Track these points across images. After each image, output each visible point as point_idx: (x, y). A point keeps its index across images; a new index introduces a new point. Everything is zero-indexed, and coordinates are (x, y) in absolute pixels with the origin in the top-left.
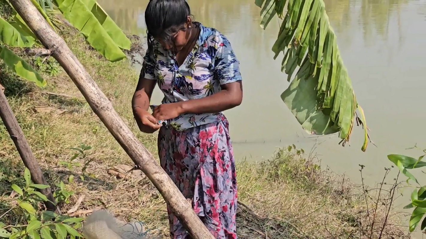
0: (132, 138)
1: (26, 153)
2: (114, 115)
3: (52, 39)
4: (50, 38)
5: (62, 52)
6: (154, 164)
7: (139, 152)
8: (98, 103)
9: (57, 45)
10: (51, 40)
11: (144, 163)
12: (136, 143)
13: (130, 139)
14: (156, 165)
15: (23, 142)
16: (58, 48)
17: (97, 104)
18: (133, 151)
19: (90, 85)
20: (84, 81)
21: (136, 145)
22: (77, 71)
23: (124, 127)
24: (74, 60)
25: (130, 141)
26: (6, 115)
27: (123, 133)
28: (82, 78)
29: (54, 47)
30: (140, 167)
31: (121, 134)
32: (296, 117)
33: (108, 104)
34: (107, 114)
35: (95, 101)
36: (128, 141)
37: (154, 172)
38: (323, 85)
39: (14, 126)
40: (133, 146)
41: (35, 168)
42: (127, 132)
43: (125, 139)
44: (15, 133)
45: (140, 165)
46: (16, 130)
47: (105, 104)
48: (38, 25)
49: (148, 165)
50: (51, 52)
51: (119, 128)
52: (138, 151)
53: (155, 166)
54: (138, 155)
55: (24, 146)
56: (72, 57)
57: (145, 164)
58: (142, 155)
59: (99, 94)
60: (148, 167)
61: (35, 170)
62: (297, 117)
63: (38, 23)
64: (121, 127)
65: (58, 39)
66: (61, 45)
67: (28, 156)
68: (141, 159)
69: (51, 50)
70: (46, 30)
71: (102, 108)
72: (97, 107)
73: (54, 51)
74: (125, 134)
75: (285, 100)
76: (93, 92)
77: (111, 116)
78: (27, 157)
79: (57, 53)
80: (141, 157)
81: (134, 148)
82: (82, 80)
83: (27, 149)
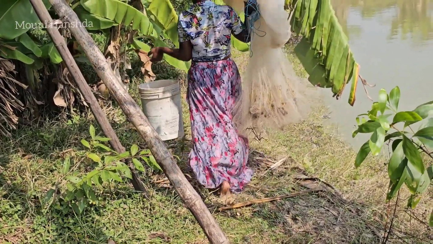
1: (99, 117)
2: (109, 74)
6: (140, 117)
8: (96, 64)
11: (131, 116)
15: (96, 108)
28: (85, 43)
37: (140, 124)
38: (317, 45)
53: (140, 119)
55: (97, 111)
60: (134, 119)
71: (98, 68)
78: (100, 120)
80: (128, 110)
82: (85, 45)
83: (100, 114)
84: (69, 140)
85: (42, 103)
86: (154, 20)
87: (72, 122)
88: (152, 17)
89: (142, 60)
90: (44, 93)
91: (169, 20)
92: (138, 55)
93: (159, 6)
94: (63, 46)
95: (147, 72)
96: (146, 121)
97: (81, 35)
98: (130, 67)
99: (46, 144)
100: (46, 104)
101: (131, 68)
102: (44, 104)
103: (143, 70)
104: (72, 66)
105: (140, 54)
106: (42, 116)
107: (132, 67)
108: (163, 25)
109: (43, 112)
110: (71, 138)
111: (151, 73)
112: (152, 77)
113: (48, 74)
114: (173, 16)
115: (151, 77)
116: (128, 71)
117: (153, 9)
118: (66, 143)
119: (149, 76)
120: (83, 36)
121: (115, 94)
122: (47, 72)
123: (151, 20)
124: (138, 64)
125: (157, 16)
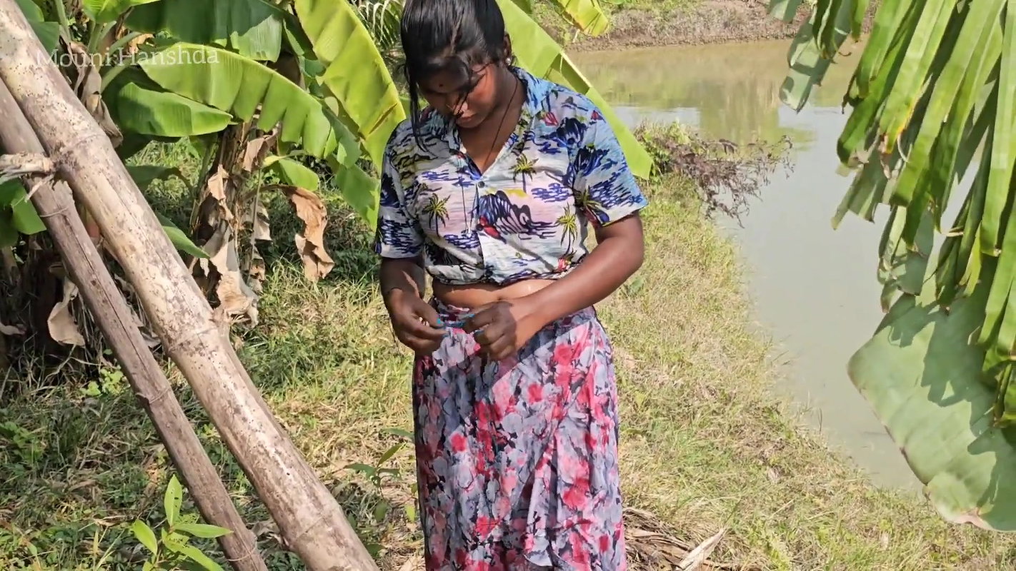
0: (268, 449)
1: (176, 444)
2: (221, 371)
3: (57, 125)
4: (52, 122)
5: (81, 164)
6: (332, 541)
7: (284, 497)
8: (172, 328)
9: (69, 145)
10: (53, 129)
11: (298, 535)
12: (282, 465)
13: (262, 450)
14: (339, 543)
15: (167, 413)
16: (70, 152)
17: (169, 332)
18: (269, 491)
19: (156, 271)
20: (138, 258)
21: (278, 473)
22: (121, 224)
23: (246, 411)
24: (118, 193)
25: (260, 457)
26: (116, 339)
27: (241, 427)
29: (61, 149)
30: (287, 543)
31: (235, 431)
32: (904, 452)
33: (206, 332)
34: (197, 365)
35: (166, 322)
36: (254, 457)
39: (141, 367)
40: (269, 475)
41: (205, 484)
42: (255, 426)
43: (246, 448)
44: (142, 387)
45: (289, 540)
46: (145, 378)
47: (194, 332)
48: (26, 83)
49: (311, 540)
50: (55, 165)
51: (230, 411)
52: (284, 492)
53: (335, 548)
54: (281, 504)
55: (172, 422)
56: (111, 183)
57: (301, 537)
58: (296, 506)
59: (179, 301)
60: (310, 546)
61: (204, 489)
62: (908, 451)
63: (23, 79)
64: (237, 411)
65: (75, 127)
66: (83, 145)
67: (183, 450)
68: (290, 518)
69: (54, 158)
70: (45, 98)
71: (182, 344)
72: (170, 340)
73: (61, 163)
74: (246, 433)
75: (861, 384)
76: (162, 292)
77: (208, 371)
78: (179, 452)
79: (69, 168)
80: (291, 511)
81: (273, 482)
83: (180, 431)
84: (87, 448)
85: (17, 331)
86: (337, 112)
87: (100, 388)
88: (330, 101)
89: (299, 215)
90: (24, 302)
91: (377, 114)
92: (291, 202)
93: (353, 71)
94: (65, 217)
95: (310, 247)
96: (355, 555)
97: (120, 219)
98: (266, 235)
99: (18, 459)
100: (29, 333)
101: (269, 239)
102: (23, 333)
103: (299, 241)
104: (94, 283)
105: (295, 199)
106: (16, 366)
107: (271, 235)
108: (359, 125)
109: (18, 354)
110: (93, 441)
111: (321, 252)
112: (324, 264)
113: (39, 248)
114: (392, 102)
115: (319, 263)
116: (262, 245)
117: (336, 80)
118: (79, 457)
119: (316, 259)
120: (130, 222)
121: (241, 447)
122: (35, 242)
123: (326, 111)
124: (287, 223)
125: (345, 98)
